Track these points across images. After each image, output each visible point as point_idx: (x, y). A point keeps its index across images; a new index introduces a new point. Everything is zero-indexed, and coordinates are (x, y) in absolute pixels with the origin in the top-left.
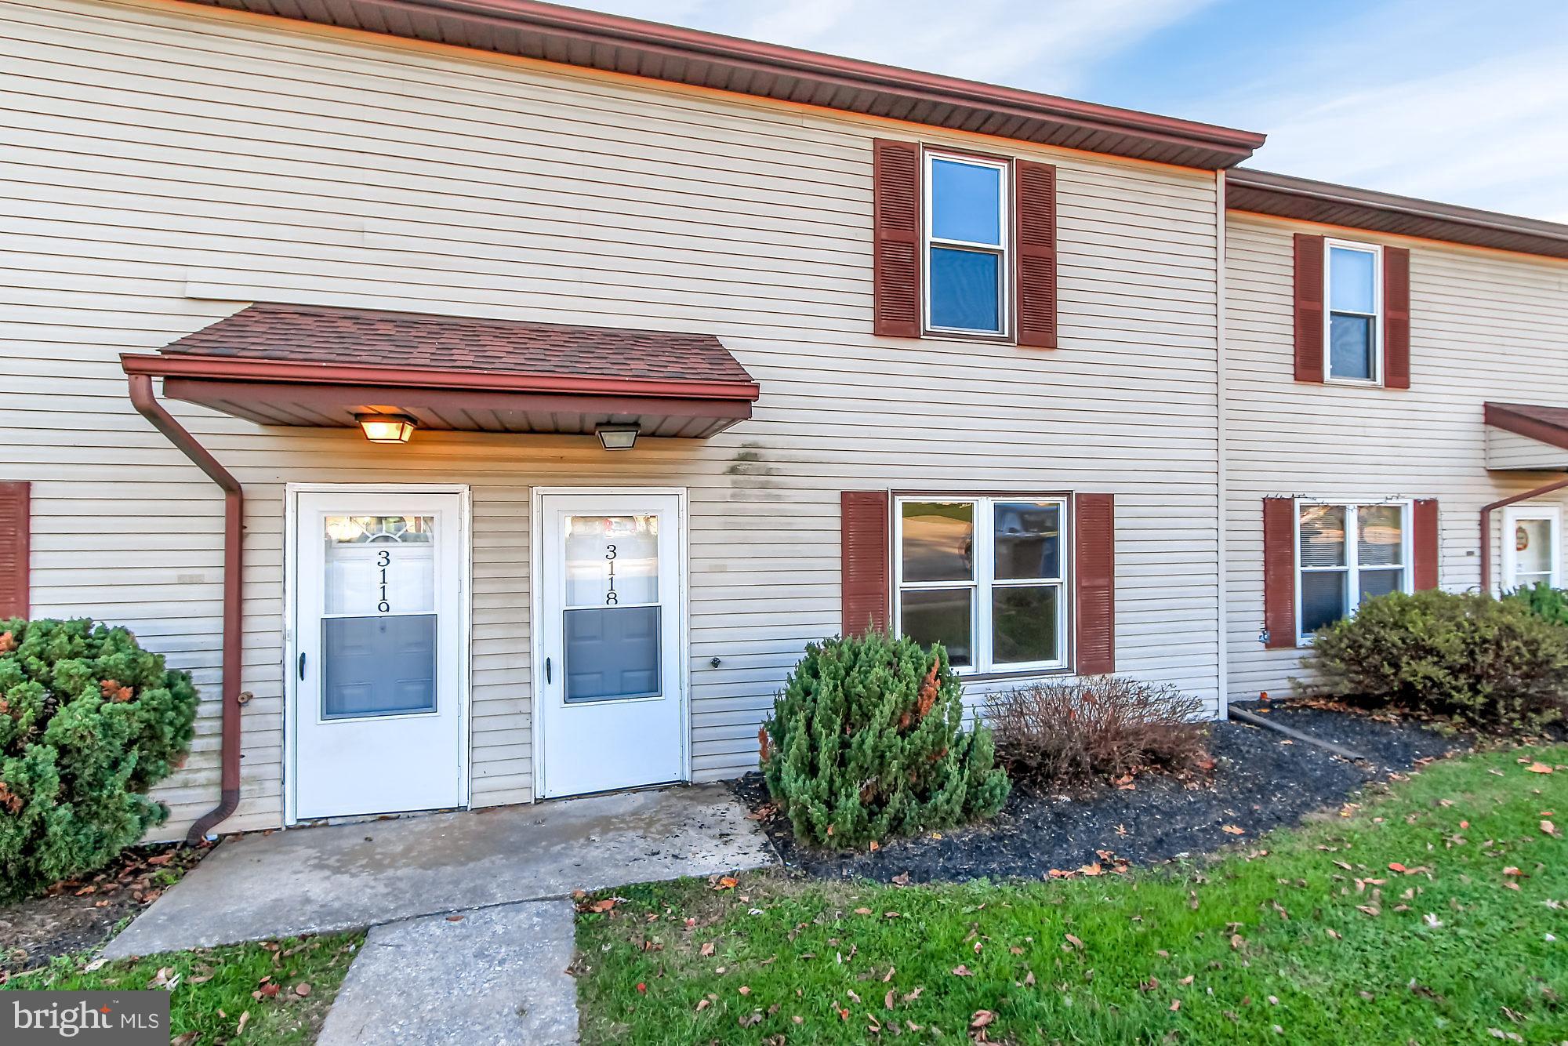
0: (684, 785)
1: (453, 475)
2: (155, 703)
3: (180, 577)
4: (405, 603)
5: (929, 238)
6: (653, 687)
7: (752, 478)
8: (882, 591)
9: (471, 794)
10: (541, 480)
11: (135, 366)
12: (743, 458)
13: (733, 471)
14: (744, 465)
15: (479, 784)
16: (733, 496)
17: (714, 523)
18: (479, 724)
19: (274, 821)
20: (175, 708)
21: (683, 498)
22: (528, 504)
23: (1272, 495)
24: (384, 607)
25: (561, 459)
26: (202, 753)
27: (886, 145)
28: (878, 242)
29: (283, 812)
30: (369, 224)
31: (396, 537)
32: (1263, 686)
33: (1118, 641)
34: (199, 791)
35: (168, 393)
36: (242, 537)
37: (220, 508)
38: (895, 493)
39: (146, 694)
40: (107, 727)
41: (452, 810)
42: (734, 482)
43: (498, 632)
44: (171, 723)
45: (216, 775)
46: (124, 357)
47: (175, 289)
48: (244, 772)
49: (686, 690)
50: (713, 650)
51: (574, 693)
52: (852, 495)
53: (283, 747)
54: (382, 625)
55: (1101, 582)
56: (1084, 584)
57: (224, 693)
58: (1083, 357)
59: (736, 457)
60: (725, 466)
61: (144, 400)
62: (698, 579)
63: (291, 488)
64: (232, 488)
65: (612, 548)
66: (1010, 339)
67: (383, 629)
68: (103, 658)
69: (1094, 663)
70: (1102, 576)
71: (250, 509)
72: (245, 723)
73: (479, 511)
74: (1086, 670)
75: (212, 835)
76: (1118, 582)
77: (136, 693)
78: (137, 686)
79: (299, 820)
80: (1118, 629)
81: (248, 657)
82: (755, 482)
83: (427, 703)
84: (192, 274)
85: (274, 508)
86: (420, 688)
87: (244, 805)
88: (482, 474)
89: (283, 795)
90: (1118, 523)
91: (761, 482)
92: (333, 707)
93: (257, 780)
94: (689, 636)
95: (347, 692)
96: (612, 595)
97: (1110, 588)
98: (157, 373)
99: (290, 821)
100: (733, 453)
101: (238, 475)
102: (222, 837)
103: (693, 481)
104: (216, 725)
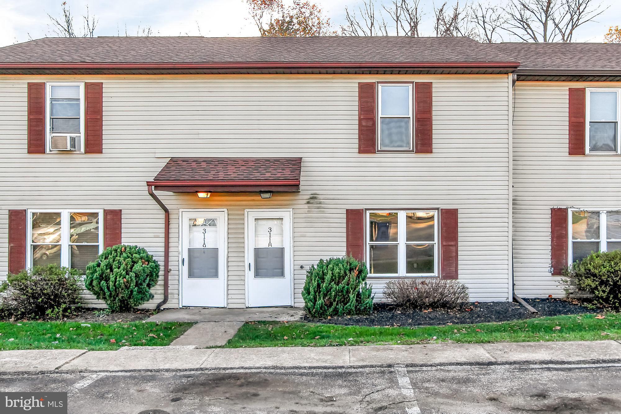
0: (291, 307)
1: (222, 206)
2: (152, 266)
3: (154, 236)
4: (210, 245)
5: (380, 116)
6: (282, 274)
7: (315, 205)
8: (361, 244)
9: (228, 304)
10: (247, 207)
11: (149, 184)
12: (311, 198)
13: (308, 203)
14: (312, 201)
15: (230, 301)
16: (308, 211)
17: (301, 220)
18: (230, 282)
19: (176, 306)
20: (156, 269)
21: (291, 212)
22: (244, 214)
23: (555, 207)
24: (204, 246)
25: (254, 200)
26: (159, 285)
27: (363, 84)
28: (360, 120)
29: (179, 304)
30: (200, 132)
31: (208, 225)
32: (550, 292)
33: (460, 267)
34: (159, 295)
35: (155, 190)
36: (169, 225)
37: (163, 216)
38: (366, 209)
39: (150, 264)
40: (144, 270)
41: (222, 308)
42: (309, 207)
43: (235, 254)
44: (155, 272)
45: (163, 292)
46: (147, 182)
47: (153, 155)
48: (169, 291)
49: (292, 276)
50: (301, 263)
51: (257, 274)
52: (350, 211)
53: (179, 285)
54: (204, 250)
55: (452, 243)
56: (444, 244)
57: (165, 269)
58: (444, 155)
59: (309, 198)
60: (305, 201)
61: (151, 192)
62: (296, 239)
63: (181, 210)
64: (166, 211)
65: (270, 229)
66: (413, 151)
67: (204, 252)
68: (142, 255)
69: (448, 275)
70: (452, 241)
71: (171, 216)
72: (170, 278)
73: (230, 217)
74: (445, 277)
75: (162, 308)
76: (459, 244)
77: (149, 263)
78: (148, 261)
79: (183, 306)
80: (460, 262)
81: (170, 259)
82: (316, 207)
83: (215, 275)
84: (157, 151)
85: (176, 216)
86: (214, 271)
87: (169, 301)
88: (230, 205)
89: (179, 299)
90: (459, 220)
91: (318, 206)
92: (191, 275)
93: (172, 294)
94: (294, 258)
95: (195, 271)
96: (270, 244)
97: (456, 246)
98: (153, 185)
99: (181, 306)
100: (308, 197)
101: (168, 207)
102: (164, 309)
103: (295, 207)
104: (163, 277)
